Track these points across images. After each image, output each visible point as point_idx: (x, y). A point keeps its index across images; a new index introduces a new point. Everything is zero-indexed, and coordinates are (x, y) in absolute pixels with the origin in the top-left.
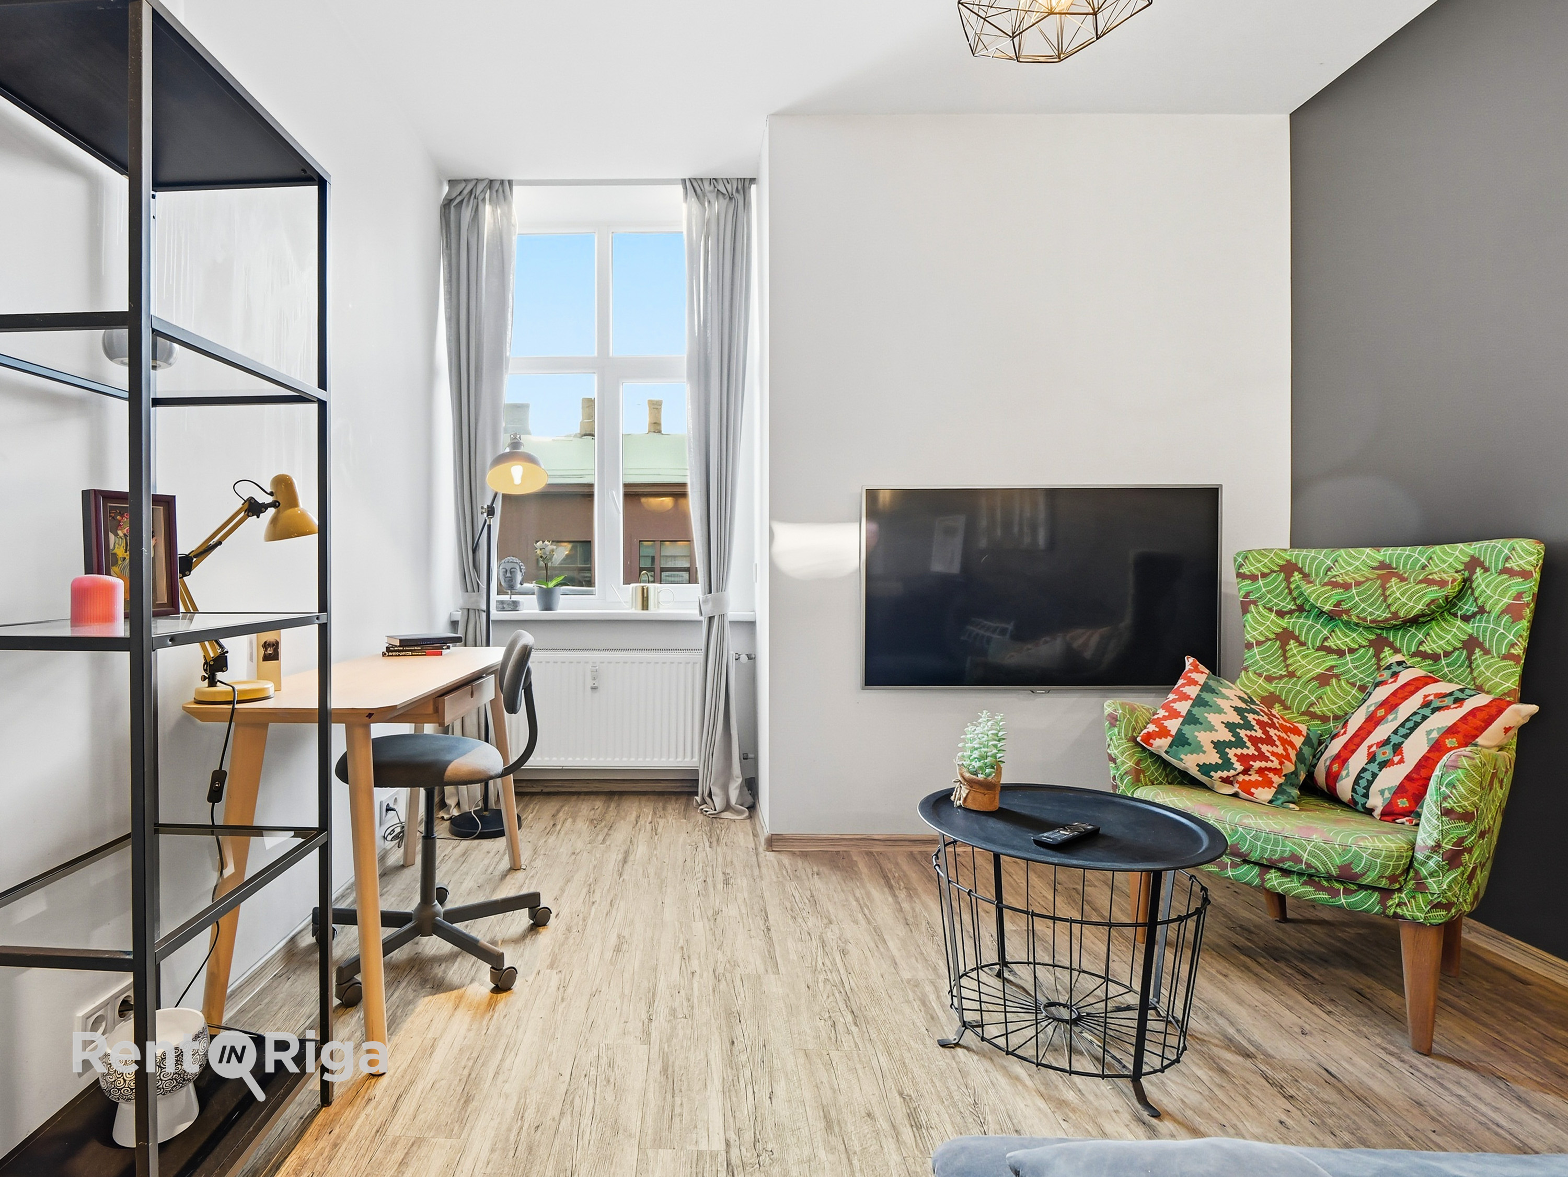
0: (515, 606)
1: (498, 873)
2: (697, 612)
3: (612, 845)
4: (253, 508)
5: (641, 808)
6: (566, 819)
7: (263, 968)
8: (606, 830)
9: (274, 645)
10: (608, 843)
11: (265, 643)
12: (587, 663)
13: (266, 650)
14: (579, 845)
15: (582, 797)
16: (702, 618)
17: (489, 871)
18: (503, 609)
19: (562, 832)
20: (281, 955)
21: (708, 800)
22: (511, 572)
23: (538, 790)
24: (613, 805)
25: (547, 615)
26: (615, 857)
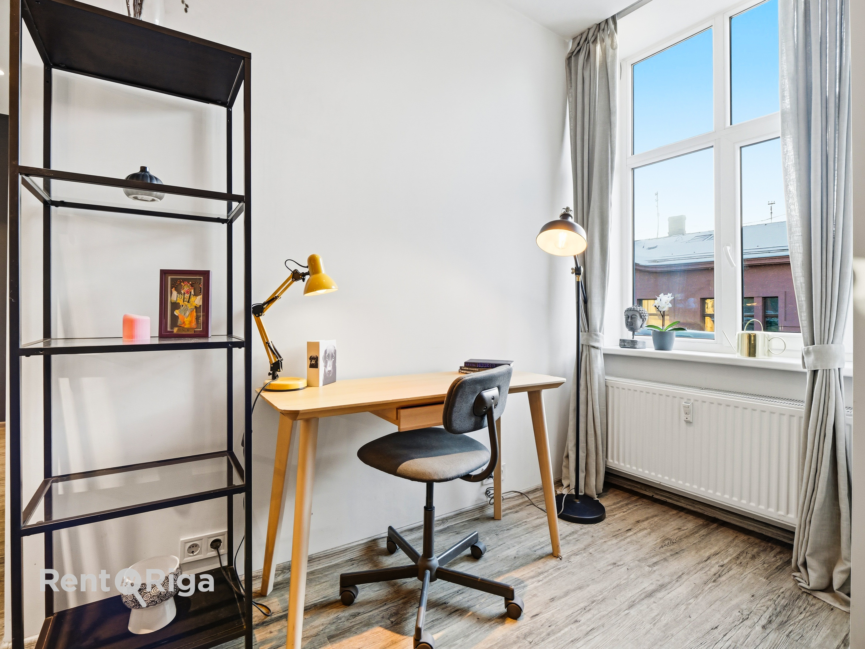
0: (633, 344)
1: (539, 553)
2: (800, 362)
3: (657, 572)
4: (296, 276)
5: (728, 546)
6: (646, 529)
7: (345, 550)
8: (668, 554)
9: (315, 359)
10: (655, 568)
11: (311, 357)
12: (682, 398)
13: (311, 361)
14: (628, 559)
15: (682, 514)
16: (806, 370)
17: (534, 549)
18: (624, 346)
19: (628, 540)
20: (361, 547)
21: (802, 569)
22: (632, 318)
23: (650, 494)
24: (703, 532)
25: (662, 354)
26: (648, 585)
